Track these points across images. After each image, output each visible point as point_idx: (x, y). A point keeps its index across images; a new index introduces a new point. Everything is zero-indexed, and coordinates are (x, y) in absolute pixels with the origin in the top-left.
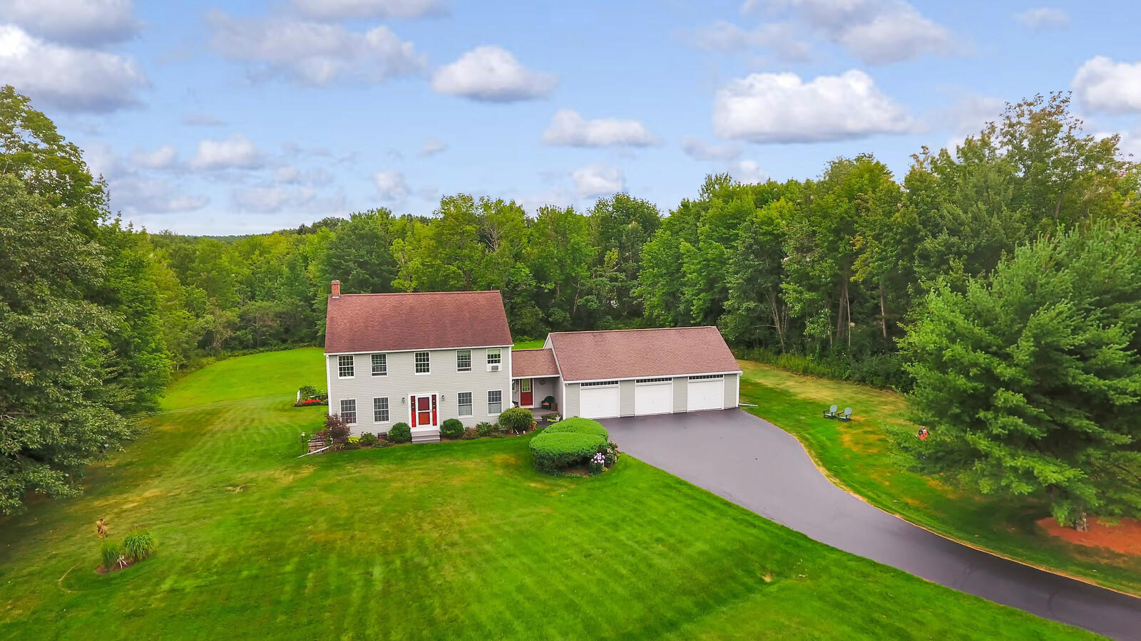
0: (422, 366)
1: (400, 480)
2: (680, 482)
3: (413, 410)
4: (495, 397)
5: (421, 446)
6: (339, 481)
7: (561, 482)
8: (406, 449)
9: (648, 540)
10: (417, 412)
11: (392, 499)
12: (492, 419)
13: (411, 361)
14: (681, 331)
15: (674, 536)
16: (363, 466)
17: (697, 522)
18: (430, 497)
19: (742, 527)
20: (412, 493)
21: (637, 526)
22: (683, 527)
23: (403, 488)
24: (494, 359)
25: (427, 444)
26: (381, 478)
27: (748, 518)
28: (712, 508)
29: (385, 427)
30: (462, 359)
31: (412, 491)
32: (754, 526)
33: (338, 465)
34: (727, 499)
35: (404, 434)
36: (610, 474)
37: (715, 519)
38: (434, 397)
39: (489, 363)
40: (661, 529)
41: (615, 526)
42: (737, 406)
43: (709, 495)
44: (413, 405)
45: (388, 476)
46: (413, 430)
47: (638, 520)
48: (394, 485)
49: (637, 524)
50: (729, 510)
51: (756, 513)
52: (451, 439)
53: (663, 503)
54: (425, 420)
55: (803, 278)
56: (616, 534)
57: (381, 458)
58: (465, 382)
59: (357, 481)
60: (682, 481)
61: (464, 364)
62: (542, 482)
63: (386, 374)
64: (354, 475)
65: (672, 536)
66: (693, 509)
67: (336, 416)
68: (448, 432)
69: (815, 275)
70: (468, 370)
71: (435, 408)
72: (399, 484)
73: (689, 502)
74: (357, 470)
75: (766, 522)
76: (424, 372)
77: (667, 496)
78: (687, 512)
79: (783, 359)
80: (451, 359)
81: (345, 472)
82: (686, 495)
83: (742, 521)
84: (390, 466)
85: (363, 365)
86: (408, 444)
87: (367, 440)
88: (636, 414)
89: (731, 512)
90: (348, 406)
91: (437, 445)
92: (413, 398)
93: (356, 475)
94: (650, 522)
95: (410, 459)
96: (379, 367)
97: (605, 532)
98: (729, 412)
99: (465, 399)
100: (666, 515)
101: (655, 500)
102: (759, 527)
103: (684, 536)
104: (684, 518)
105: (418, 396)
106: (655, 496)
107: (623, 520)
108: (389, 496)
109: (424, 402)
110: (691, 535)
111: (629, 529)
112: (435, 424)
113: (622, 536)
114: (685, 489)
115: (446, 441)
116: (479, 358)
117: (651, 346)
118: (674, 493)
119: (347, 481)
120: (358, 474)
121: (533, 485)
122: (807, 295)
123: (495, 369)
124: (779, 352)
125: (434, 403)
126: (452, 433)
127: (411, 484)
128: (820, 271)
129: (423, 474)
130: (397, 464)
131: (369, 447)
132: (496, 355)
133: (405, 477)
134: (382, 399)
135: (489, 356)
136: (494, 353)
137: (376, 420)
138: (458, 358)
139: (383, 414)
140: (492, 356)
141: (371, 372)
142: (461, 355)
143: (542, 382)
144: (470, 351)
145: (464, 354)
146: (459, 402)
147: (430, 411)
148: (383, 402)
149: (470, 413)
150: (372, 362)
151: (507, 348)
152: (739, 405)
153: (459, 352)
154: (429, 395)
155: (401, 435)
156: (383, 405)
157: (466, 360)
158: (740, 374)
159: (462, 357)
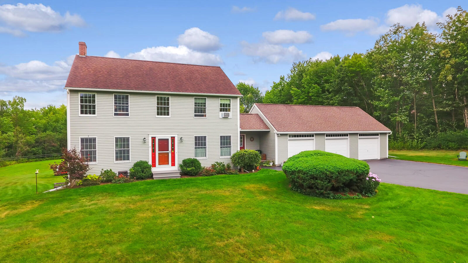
0: (163, 109)
1: (148, 210)
3: (154, 151)
4: (225, 141)
5: (163, 181)
6: (66, 215)
8: (148, 184)
10: (157, 152)
11: (141, 232)
12: (226, 160)
13: (152, 103)
16: (100, 198)
18: (197, 228)
20: (168, 224)
23: (155, 218)
24: (225, 108)
25: (169, 180)
26: (124, 208)
29: (126, 166)
30: (199, 106)
31: (167, 221)
33: (71, 199)
35: (145, 170)
38: (173, 139)
39: (221, 111)
42: (387, 157)
44: (154, 146)
45: (132, 207)
46: (154, 170)
48: (141, 215)
52: (192, 175)
54: (164, 160)
57: (122, 191)
58: (200, 126)
59: (91, 213)
61: (200, 110)
63: (128, 115)
64: (88, 208)
67: (74, 151)
68: (189, 169)
70: (203, 116)
71: (173, 149)
72: (149, 214)
74: (93, 202)
76: (165, 115)
80: (190, 104)
81: (78, 204)
84: (133, 197)
85: (105, 104)
86: (149, 180)
87: (107, 176)
90: (89, 143)
91: (180, 180)
92: (154, 139)
93: (90, 207)
95: (155, 191)
96: (122, 107)
98: (383, 160)
99: (200, 142)
105: (158, 137)
108: (136, 229)
109: (163, 144)
112: (173, 164)
115: (186, 178)
116: (213, 105)
119: (77, 214)
120: (94, 206)
123: (226, 117)
125: (173, 145)
126: (193, 170)
127: (164, 213)
129: (175, 203)
130: (141, 196)
131: (109, 184)
132: (226, 104)
133: (153, 207)
134: (124, 139)
135: (221, 104)
136: (226, 102)
137: (117, 159)
138: (195, 103)
139: (124, 153)
140: (224, 104)
141: (114, 112)
142: (198, 101)
143: (252, 139)
144: (206, 99)
145: (200, 101)
146: (196, 144)
147: (169, 152)
148: (124, 142)
149: (204, 155)
150: (115, 101)
151: (236, 97)
152: (389, 158)
153: (196, 98)
154: (168, 137)
155: (143, 172)
156: (124, 145)
157: (201, 106)
158: (389, 133)
159: (198, 103)
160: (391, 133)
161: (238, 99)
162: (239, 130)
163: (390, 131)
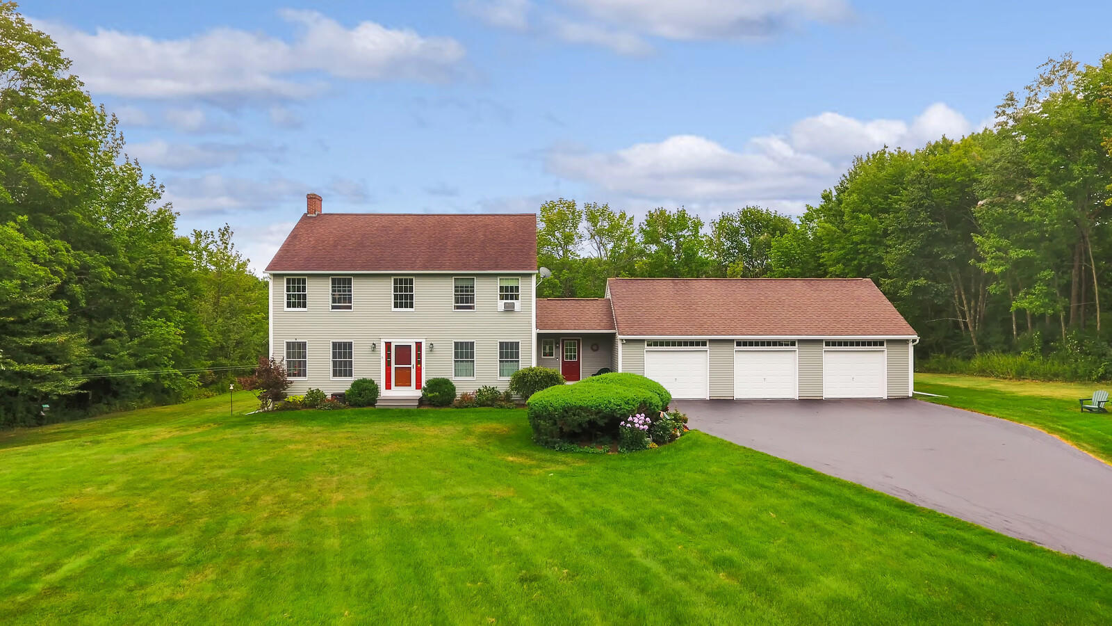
0: (404, 299)
2: (796, 469)
3: (388, 363)
4: (509, 351)
7: (561, 457)
8: (363, 414)
9: (694, 561)
10: (393, 366)
12: (502, 384)
13: (386, 289)
14: (812, 282)
15: (765, 557)
17: (825, 534)
19: (954, 553)
21: (678, 533)
22: (790, 541)
24: (509, 294)
27: (966, 535)
28: (868, 512)
29: (343, 385)
30: (462, 291)
32: (991, 554)
34: (907, 499)
36: (659, 452)
37: (874, 531)
38: (419, 345)
39: (501, 298)
40: (734, 539)
41: (628, 528)
42: (911, 395)
43: (860, 490)
44: (388, 356)
46: (384, 393)
47: (687, 521)
49: (680, 527)
50: (910, 517)
51: (984, 527)
53: (752, 497)
54: (403, 380)
55: (1009, 227)
56: (623, 543)
58: (464, 326)
60: (800, 467)
61: (464, 299)
62: (528, 456)
63: (350, 307)
65: (755, 555)
66: (820, 510)
67: (278, 363)
69: (1033, 221)
70: (469, 308)
71: (419, 362)
73: (812, 499)
75: (1017, 545)
76: (406, 307)
77: (762, 486)
78: (806, 515)
79: (977, 362)
80: (446, 288)
82: (808, 489)
83: (948, 542)
85: (319, 292)
87: (315, 401)
88: (737, 396)
89: (915, 521)
90: (297, 350)
92: (388, 345)
94: (711, 528)
96: (342, 299)
97: (599, 536)
98: (896, 401)
99: (464, 352)
100: (755, 517)
101: (735, 491)
102: (1004, 557)
103: (792, 559)
104: (796, 525)
105: (396, 342)
106: (738, 487)
107: (651, 519)
109: (403, 352)
110: (811, 559)
111: (659, 536)
112: (418, 386)
113: (636, 549)
114: (805, 479)
115: (425, 409)
116: (486, 291)
117: (762, 298)
118: (780, 484)
121: (511, 459)
122: (1014, 254)
123: (509, 309)
124: (968, 358)
125: (419, 356)
128: (1041, 215)
132: (512, 287)
134: (345, 344)
135: (501, 288)
136: (510, 283)
137: (335, 375)
138: (455, 287)
139: (345, 366)
140: (507, 287)
141: (330, 303)
142: (460, 284)
143: (595, 348)
144: (474, 279)
145: (464, 284)
146: (456, 355)
147: (411, 366)
148: (345, 349)
149: (472, 374)
150: (333, 287)
151: (530, 275)
152: (914, 396)
153: (458, 279)
154: (411, 342)
155: (360, 394)
156: (345, 353)
157: (467, 291)
158: (914, 341)
159: (461, 287)
160: (918, 341)
161: (534, 278)
162: (534, 332)
163: (915, 337)
